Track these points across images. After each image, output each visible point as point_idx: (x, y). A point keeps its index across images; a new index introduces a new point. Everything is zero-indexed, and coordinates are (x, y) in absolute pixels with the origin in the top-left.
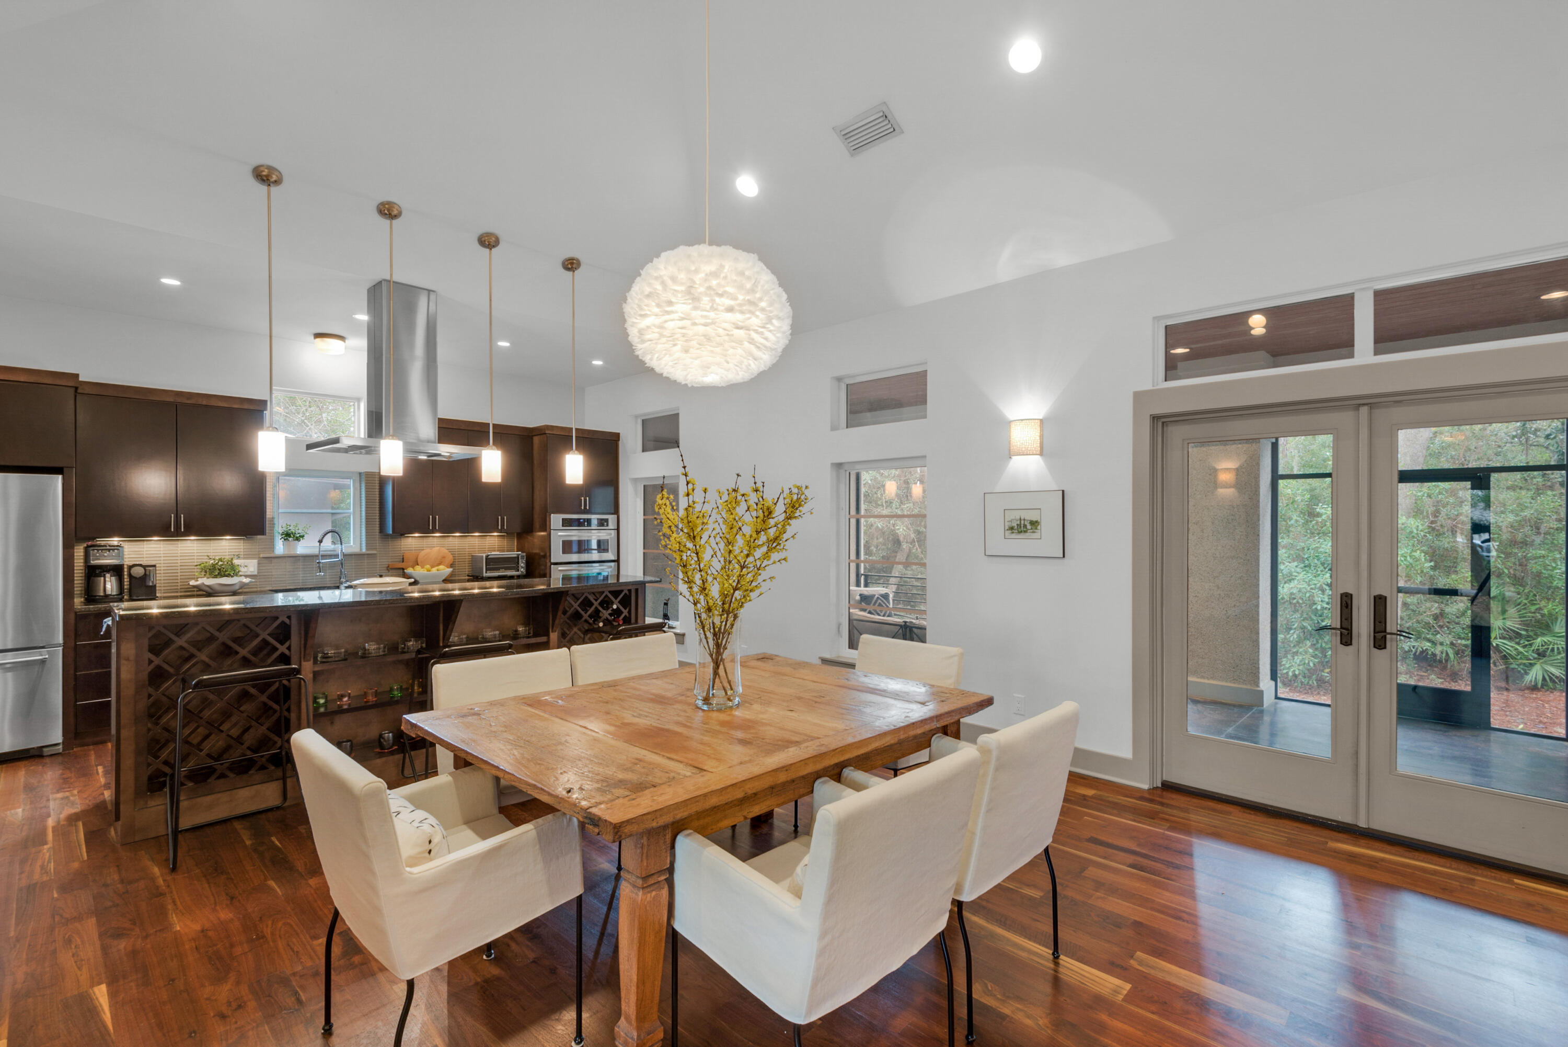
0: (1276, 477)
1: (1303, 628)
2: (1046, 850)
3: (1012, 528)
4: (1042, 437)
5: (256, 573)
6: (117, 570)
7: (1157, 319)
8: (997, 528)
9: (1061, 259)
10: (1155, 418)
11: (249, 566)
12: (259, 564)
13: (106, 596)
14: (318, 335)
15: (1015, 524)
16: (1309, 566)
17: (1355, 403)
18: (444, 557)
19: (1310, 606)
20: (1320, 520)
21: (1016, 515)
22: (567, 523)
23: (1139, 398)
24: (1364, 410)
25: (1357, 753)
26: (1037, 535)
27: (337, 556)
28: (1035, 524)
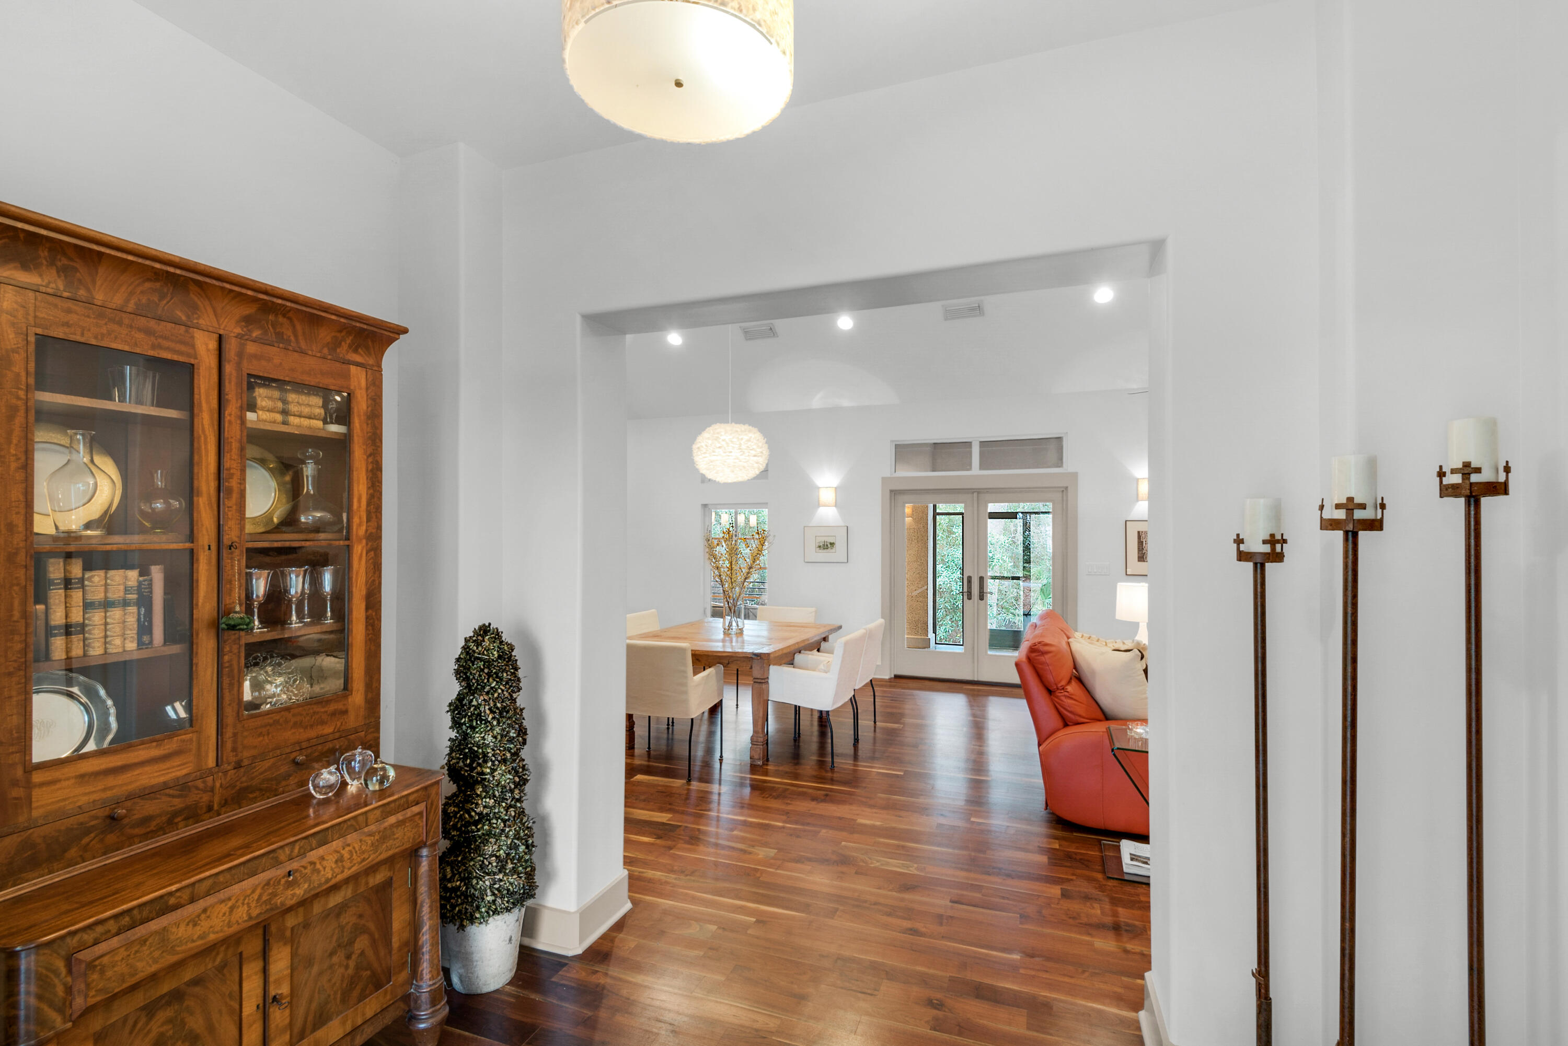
0: (935, 514)
1: (946, 608)
2: (871, 681)
3: (820, 547)
4: (836, 496)
7: (892, 441)
8: (811, 546)
9: (846, 403)
10: (891, 491)
15: (821, 544)
16: (948, 567)
17: (971, 491)
19: (950, 594)
20: (954, 536)
21: (823, 539)
23: (885, 480)
24: (975, 494)
25: (973, 648)
26: (833, 550)
28: (832, 544)
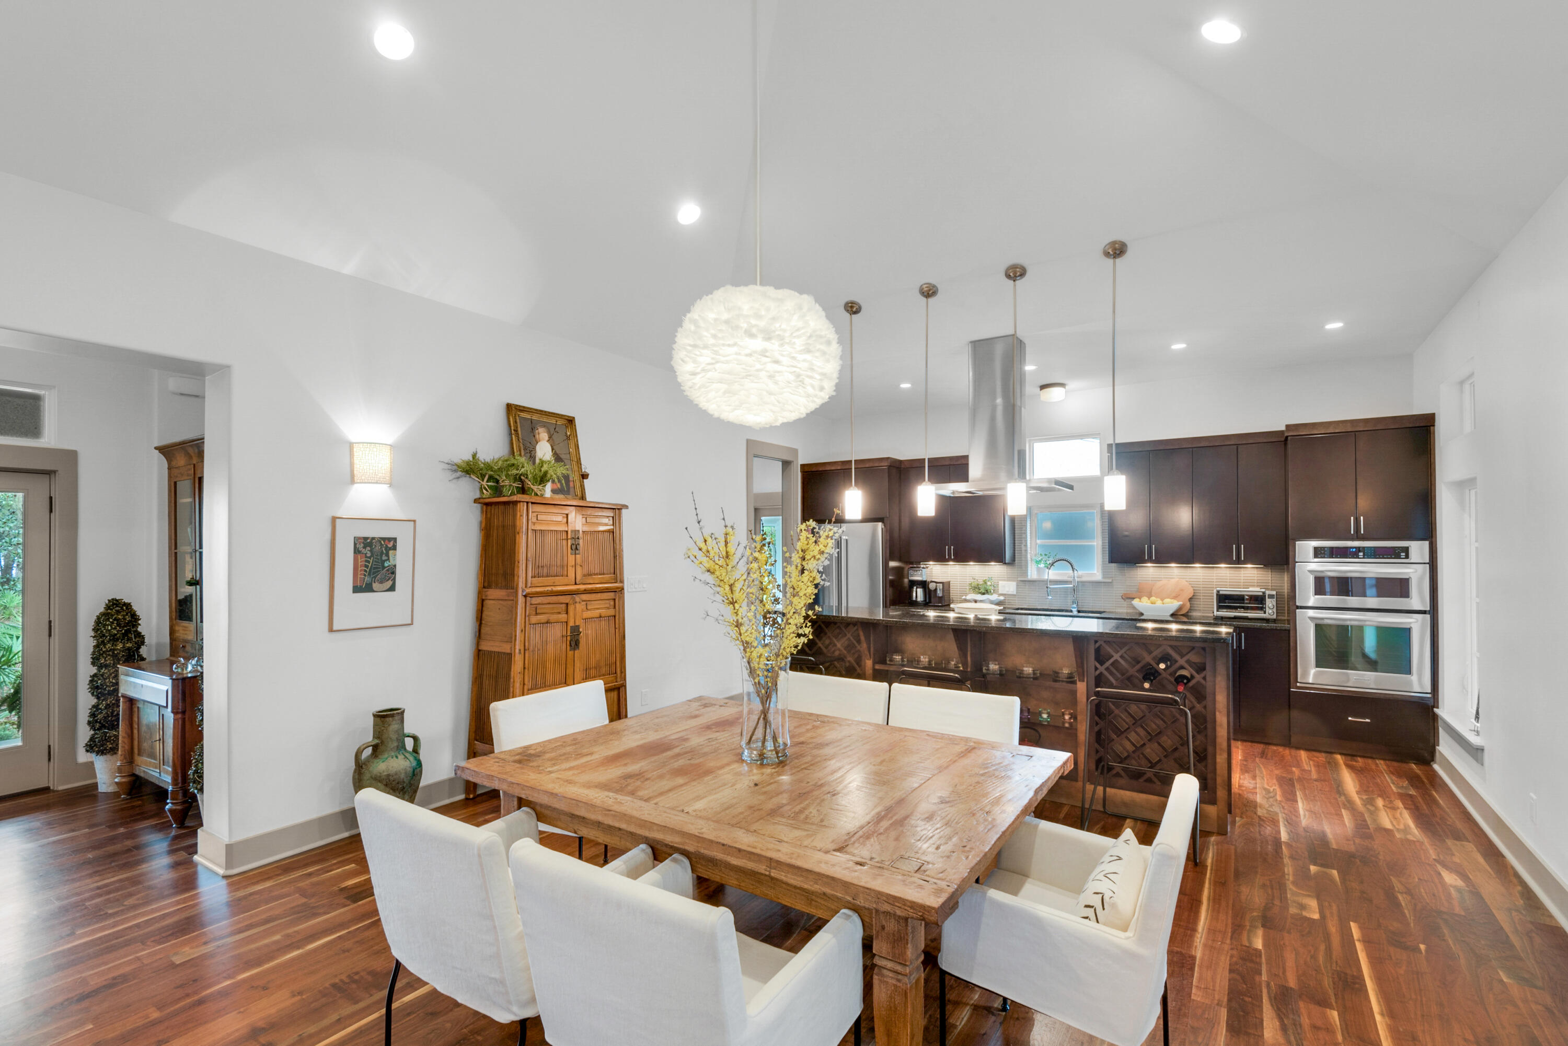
5: (1015, 593)
6: (924, 584)
11: (1008, 587)
12: (1017, 585)
13: (916, 601)
14: (1043, 387)
18: (1182, 590)
22: (1318, 552)
27: (1070, 582)
